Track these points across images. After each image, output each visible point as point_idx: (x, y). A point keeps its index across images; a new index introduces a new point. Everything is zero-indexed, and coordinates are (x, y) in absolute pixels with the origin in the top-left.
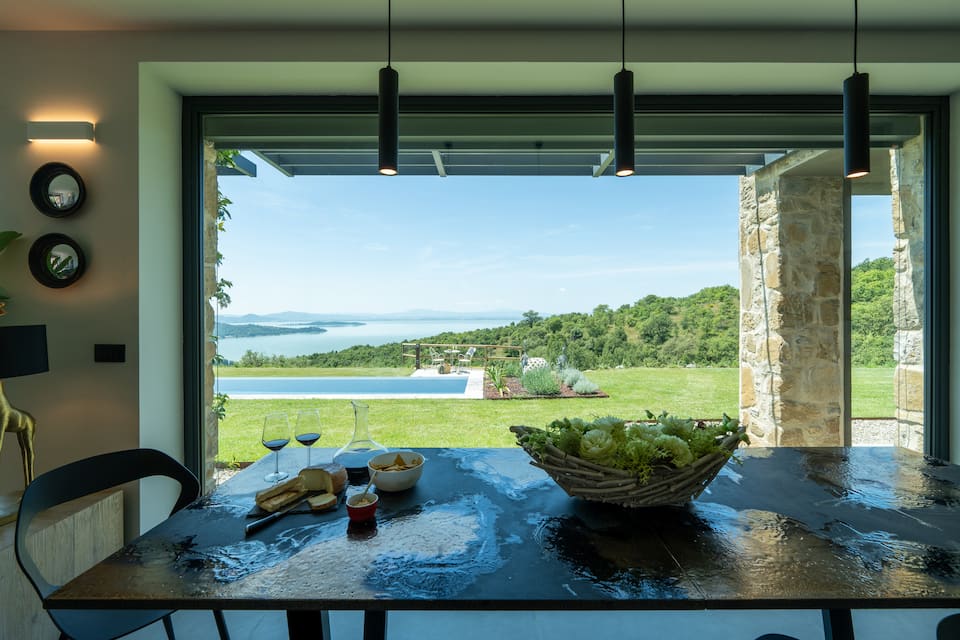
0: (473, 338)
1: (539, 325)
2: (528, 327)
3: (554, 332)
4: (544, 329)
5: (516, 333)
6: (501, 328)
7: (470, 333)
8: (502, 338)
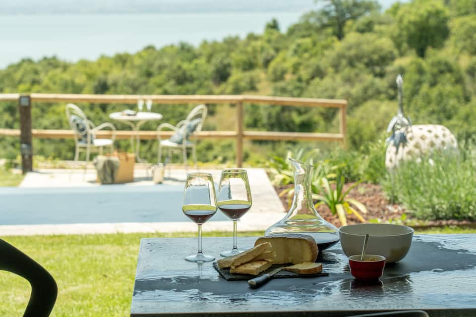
0: (132, 75)
1: (368, 28)
2: (327, 37)
3: (421, 53)
4: (386, 44)
5: (286, 60)
6: (231, 43)
7: (122, 60)
8: (236, 75)
